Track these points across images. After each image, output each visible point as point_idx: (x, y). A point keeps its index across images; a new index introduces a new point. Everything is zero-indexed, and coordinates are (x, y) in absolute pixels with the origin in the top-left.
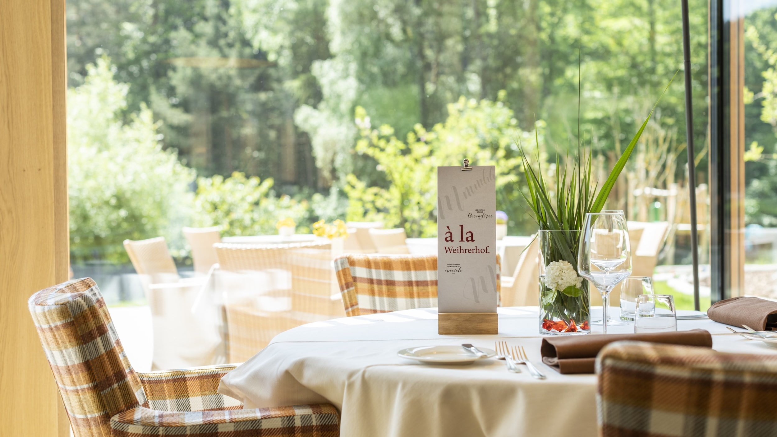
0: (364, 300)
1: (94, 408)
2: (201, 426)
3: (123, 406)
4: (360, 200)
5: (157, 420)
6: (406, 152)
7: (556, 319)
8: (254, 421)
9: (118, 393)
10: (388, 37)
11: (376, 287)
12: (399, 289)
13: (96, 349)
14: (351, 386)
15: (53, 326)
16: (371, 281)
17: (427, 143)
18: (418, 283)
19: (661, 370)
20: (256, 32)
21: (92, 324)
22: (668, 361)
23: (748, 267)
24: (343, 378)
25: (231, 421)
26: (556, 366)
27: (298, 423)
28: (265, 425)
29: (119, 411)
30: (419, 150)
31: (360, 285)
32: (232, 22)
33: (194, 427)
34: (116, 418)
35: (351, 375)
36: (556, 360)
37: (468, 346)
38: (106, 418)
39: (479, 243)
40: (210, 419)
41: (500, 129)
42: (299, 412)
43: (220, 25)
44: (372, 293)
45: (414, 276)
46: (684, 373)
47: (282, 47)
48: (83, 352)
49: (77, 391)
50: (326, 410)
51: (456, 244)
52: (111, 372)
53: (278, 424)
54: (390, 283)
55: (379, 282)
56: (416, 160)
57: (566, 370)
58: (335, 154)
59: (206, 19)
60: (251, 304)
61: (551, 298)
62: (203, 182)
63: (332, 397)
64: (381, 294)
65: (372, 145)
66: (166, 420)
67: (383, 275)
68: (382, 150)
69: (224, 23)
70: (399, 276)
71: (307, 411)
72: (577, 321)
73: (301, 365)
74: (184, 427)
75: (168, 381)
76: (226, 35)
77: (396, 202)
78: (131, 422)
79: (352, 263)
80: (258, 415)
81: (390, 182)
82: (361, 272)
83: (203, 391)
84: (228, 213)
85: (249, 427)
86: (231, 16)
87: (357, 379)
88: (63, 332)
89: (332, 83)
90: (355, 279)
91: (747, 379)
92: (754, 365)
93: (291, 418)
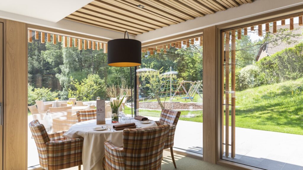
0: (81, 118)
1: (43, 141)
2: (62, 143)
3: (48, 141)
4: (71, 93)
5: (54, 142)
6: (80, 84)
7: (114, 121)
8: (70, 141)
9: (47, 139)
10: (75, 61)
11: (83, 116)
12: (87, 116)
13: (44, 132)
14: (86, 135)
15: (36, 129)
16: (82, 115)
17: (84, 83)
18: (90, 114)
19: (130, 132)
20: (47, 58)
21: (43, 129)
22: (131, 131)
23: (139, 102)
24: (85, 134)
25: (67, 141)
26: (115, 129)
27: (77, 140)
28: (72, 141)
29: (47, 142)
30: (83, 84)
31: (81, 116)
32: (41, 56)
33: (60, 143)
34: (47, 143)
35: (86, 133)
36: (115, 128)
37: (102, 127)
38: (45, 143)
39: (103, 111)
40: (63, 141)
41: (97, 79)
42: (77, 139)
43: (39, 56)
44: (83, 117)
45: (89, 113)
46: (133, 132)
47: (52, 61)
48: (42, 133)
49: (40, 139)
50: (81, 138)
51: (99, 111)
52: (46, 136)
53: (74, 141)
54: (86, 115)
55: (84, 115)
56: (82, 85)
57: (117, 130)
58: (64, 83)
59: (35, 55)
60: (58, 118)
61: (113, 118)
62: (35, 89)
63: (82, 136)
64: (84, 117)
65: (73, 83)
66: (56, 142)
67: (84, 114)
68: (75, 84)
69: (40, 56)
70: (87, 113)
71: (78, 139)
72: (117, 121)
73: (78, 132)
74: (59, 143)
75: (51, 135)
76: (40, 59)
77: (78, 93)
78: (50, 143)
79: (79, 112)
80: (71, 140)
81: (77, 90)
82: (81, 113)
83: (57, 136)
84: (41, 95)
85: (69, 142)
86: (41, 55)
87: (87, 134)
88: (38, 130)
89: (63, 69)
90: (80, 115)
91: (140, 132)
92: (140, 130)
93: (76, 140)
